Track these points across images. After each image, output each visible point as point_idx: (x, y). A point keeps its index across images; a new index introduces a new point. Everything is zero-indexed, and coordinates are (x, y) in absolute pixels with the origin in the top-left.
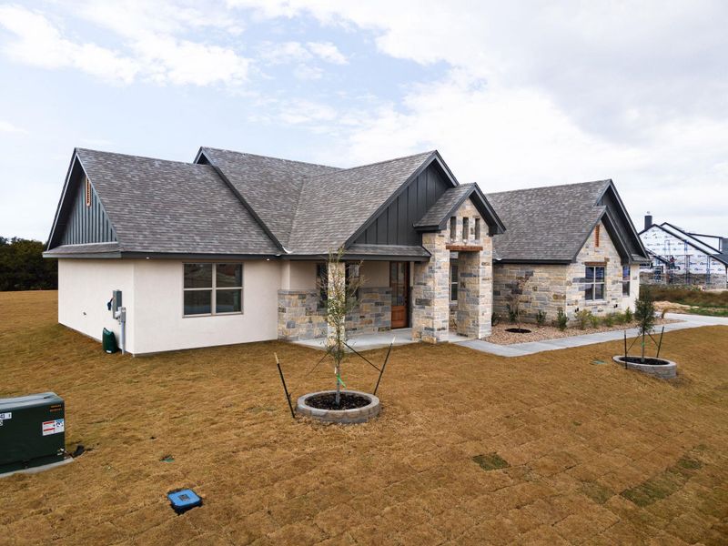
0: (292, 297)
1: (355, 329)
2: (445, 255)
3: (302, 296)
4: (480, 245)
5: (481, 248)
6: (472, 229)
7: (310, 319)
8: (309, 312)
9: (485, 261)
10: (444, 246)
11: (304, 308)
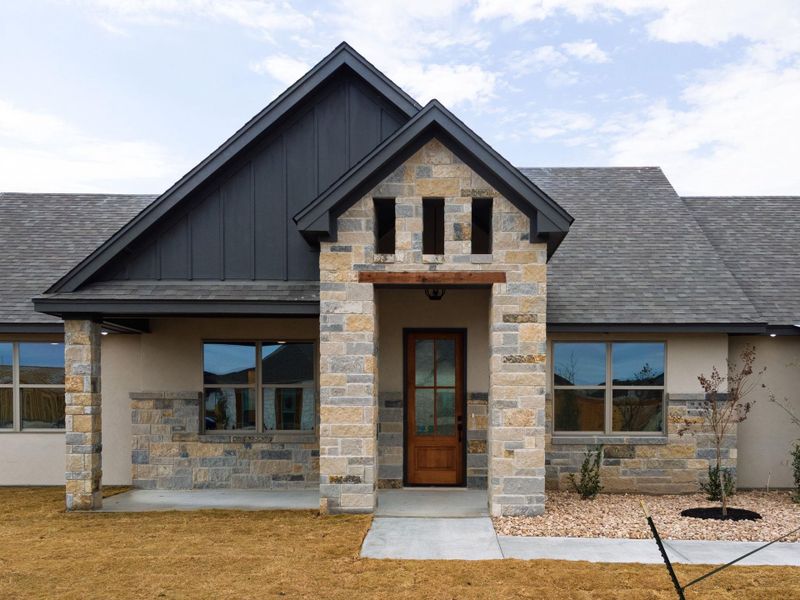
0: (140, 404)
1: (300, 478)
2: (354, 297)
3: (163, 403)
4: (493, 267)
5: (501, 277)
6: (457, 228)
7: (184, 448)
8: (180, 435)
9: (514, 309)
10: (353, 275)
11: (168, 427)
